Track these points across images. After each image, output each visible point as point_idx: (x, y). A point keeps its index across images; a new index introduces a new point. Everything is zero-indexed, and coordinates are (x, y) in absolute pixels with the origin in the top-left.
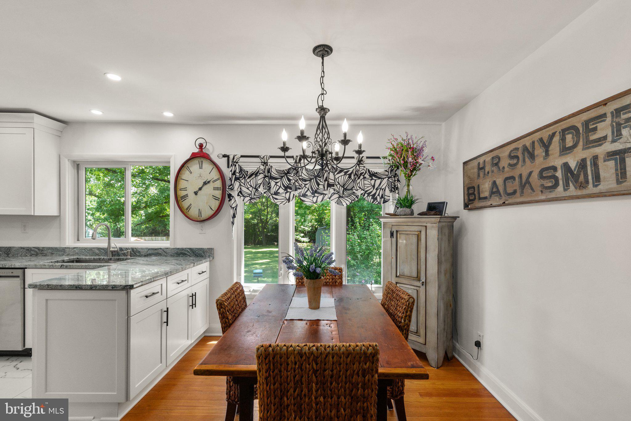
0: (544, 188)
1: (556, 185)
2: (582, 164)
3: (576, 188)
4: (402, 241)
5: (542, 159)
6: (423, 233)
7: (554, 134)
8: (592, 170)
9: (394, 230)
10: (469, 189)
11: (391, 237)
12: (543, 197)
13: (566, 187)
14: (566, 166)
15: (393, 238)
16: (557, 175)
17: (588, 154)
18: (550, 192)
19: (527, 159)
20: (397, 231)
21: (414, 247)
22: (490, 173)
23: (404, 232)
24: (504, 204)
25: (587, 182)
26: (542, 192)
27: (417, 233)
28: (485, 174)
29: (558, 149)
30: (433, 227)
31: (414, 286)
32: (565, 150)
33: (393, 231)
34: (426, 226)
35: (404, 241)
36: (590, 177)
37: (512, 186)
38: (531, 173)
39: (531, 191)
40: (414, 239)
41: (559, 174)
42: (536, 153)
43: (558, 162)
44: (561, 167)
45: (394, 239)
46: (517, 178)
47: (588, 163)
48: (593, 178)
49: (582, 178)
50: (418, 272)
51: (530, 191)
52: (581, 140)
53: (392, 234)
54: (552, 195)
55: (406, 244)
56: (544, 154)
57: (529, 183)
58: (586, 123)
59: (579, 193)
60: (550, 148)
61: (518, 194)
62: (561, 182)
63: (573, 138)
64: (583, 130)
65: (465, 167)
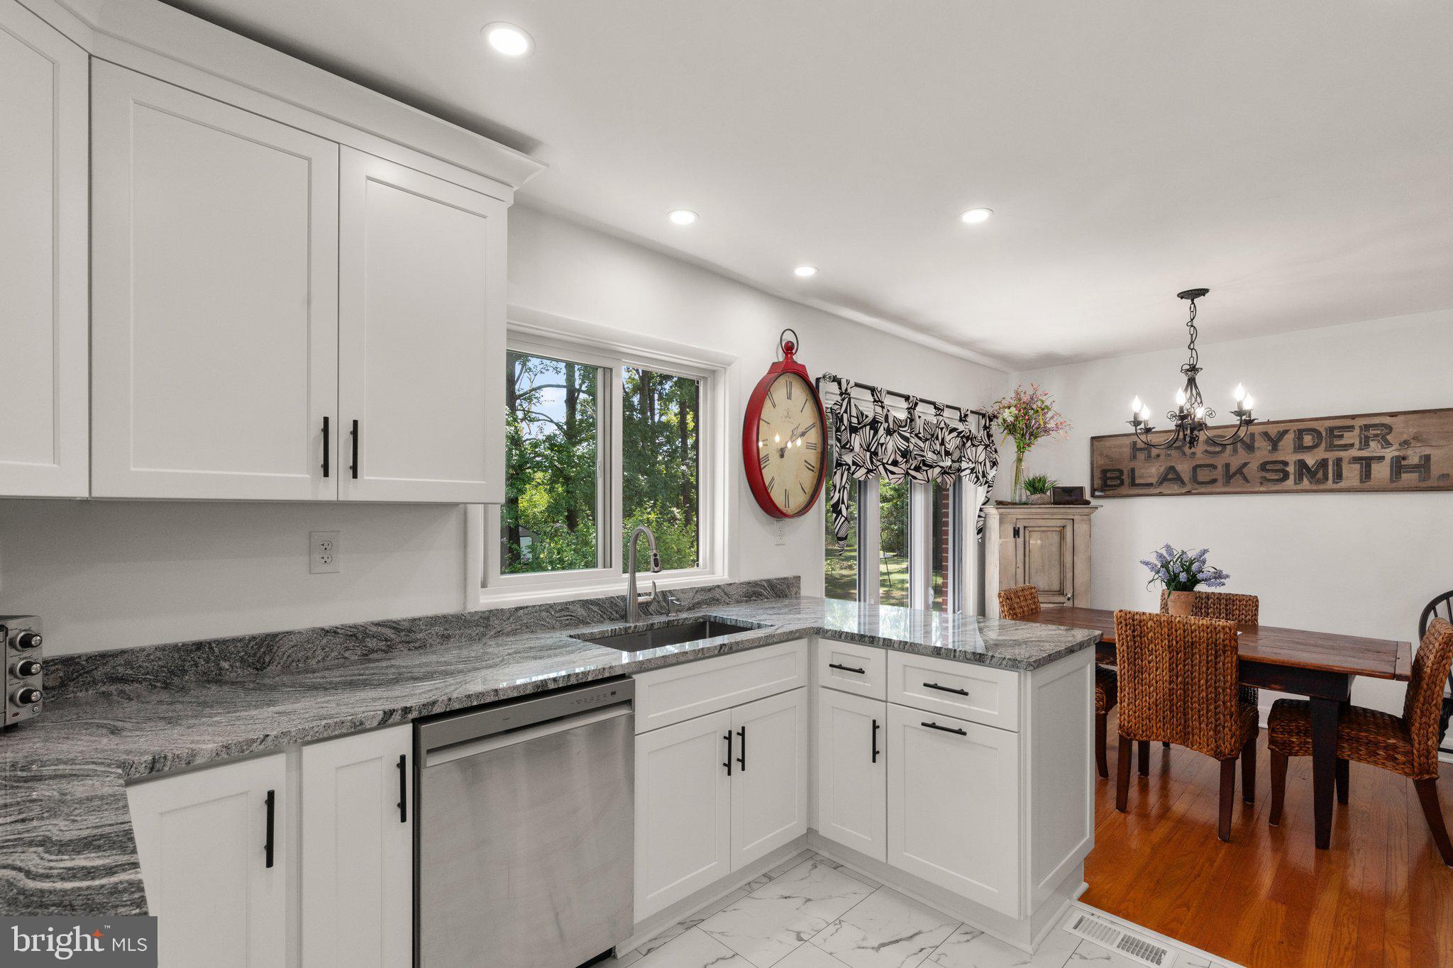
0: (1265, 480)
1: (1286, 476)
2: (1323, 464)
3: (1311, 483)
4: (1035, 542)
5: (1266, 452)
6: (1069, 529)
7: (1286, 432)
8: (1333, 470)
9: (1020, 525)
10: (1104, 472)
11: (1014, 537)
12: (1262, 489)
13: (1299, 479)
14: (1302, 465)
15: (1019, 537)
16: (1287, 469)
17: (1331, 456)
18: (1275, 484)
19: (1240, 450)
20: (1025, 527)
21: (1055, 549)
22: (1162, 457)
23: (1037, 529)
24: (1189, 493)
25: (1326, 478)
26: (1261, 483)
27: (1058, 529)
28: (1149, 456)
29: (1292, 446)
30: (1083, 520)
31: (1054, 603)
32: (1300, 447)
33: (1019, 528)
34: (1073, 520)
35: (1039, 542)
36: (1330, 475)
37: (1203, 475)
38: (1245, 464)
39: (1244, 482)
40: (1055, 538)
41: (1291, 469)
42: (1256, 445)
43: (1292, 458)
44: (1295, 462)
45: (1020, 540)
46: (1220, 468)
47: (1330, 463)
48: (1334, 476)
49: (1320, 475)
50: (1062, 583)
51: (1242, 481)
52: (1324, 442)
53: (1016, 533)
54: (1277, 488)
55: (1041, 546)
56: (1270, 448)
57: (1242, 473)
58: (1331, 430)
59: (1314, 487)
60: (1280, 444)
61: (1220, 483)
62: (1292, 477)
63: (1313, 439)
64: (1326, 435)
65: (1096, 443)
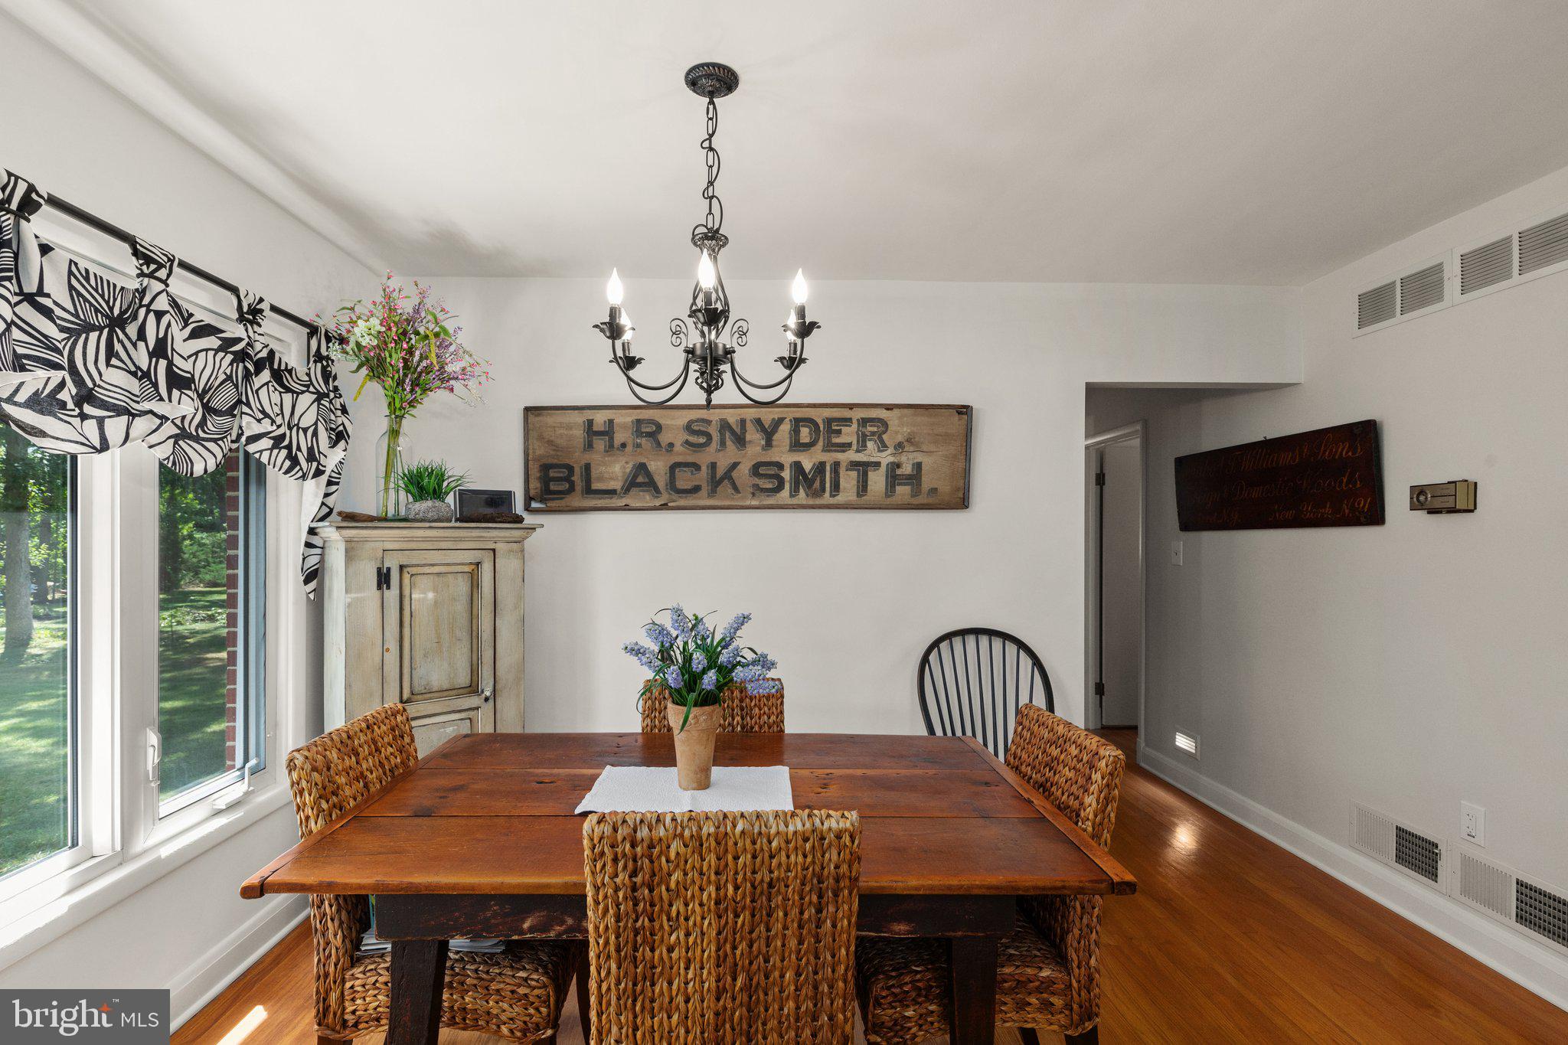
0: (758, 490)
1: (780, 487)
2: (820, 468)
3: (807, 495)
4: (423, 596)
5: (759, 449)
6: (487, 568)
7: (781, 420)
8: (831, 478)
9: (392, 563)
10: (545, 468)
11: (379, 587)
12: (755, 503)
13: (794, 492)
14: (798, 467)
15: (388, 587)
16: (783, 474)
17: (829, 458)
18: (768, 496)
19: (729, 443)
20: (402, 567)
21: (461, 607)
22: (629, 448)
23: (427, 570)
24: (664, 507)
25: (823, 490)
26: (753, 494)
27: (467, 569)
28: (611, 446)
29: (788, 441)
30: (511, 551)
32: (797, 445)
33: (389, 569)
34: (494, 550)
35: (431, 595)
36: (828, 485)
37: (684, 480)
38: (735, 465)
39: (733, 492)
40: (462, 586)
41: (786, 474)
42: (748, 437)
43: (787, 459)
44: (791, 466)
45: (392, 595)
46: (704, 468)
47: (828, 468)
48: (831, 487)
49: (817, 484)
50: (474, 671)
51: (730, 491)
52: (821, 439)
53: (383, 579)
54: (771, 501)
55: (436, 602)
56: (763, 442)
57: (731, 479)
58: (829, 421)
59: (811, 502)
60: (775, 437)
61: (704, 492)
62: (787, 486)
63: (810, 434)
64: (824, 429)
65: (531, 418)
